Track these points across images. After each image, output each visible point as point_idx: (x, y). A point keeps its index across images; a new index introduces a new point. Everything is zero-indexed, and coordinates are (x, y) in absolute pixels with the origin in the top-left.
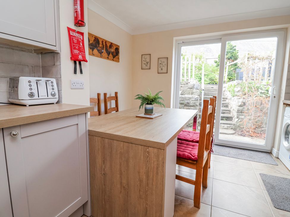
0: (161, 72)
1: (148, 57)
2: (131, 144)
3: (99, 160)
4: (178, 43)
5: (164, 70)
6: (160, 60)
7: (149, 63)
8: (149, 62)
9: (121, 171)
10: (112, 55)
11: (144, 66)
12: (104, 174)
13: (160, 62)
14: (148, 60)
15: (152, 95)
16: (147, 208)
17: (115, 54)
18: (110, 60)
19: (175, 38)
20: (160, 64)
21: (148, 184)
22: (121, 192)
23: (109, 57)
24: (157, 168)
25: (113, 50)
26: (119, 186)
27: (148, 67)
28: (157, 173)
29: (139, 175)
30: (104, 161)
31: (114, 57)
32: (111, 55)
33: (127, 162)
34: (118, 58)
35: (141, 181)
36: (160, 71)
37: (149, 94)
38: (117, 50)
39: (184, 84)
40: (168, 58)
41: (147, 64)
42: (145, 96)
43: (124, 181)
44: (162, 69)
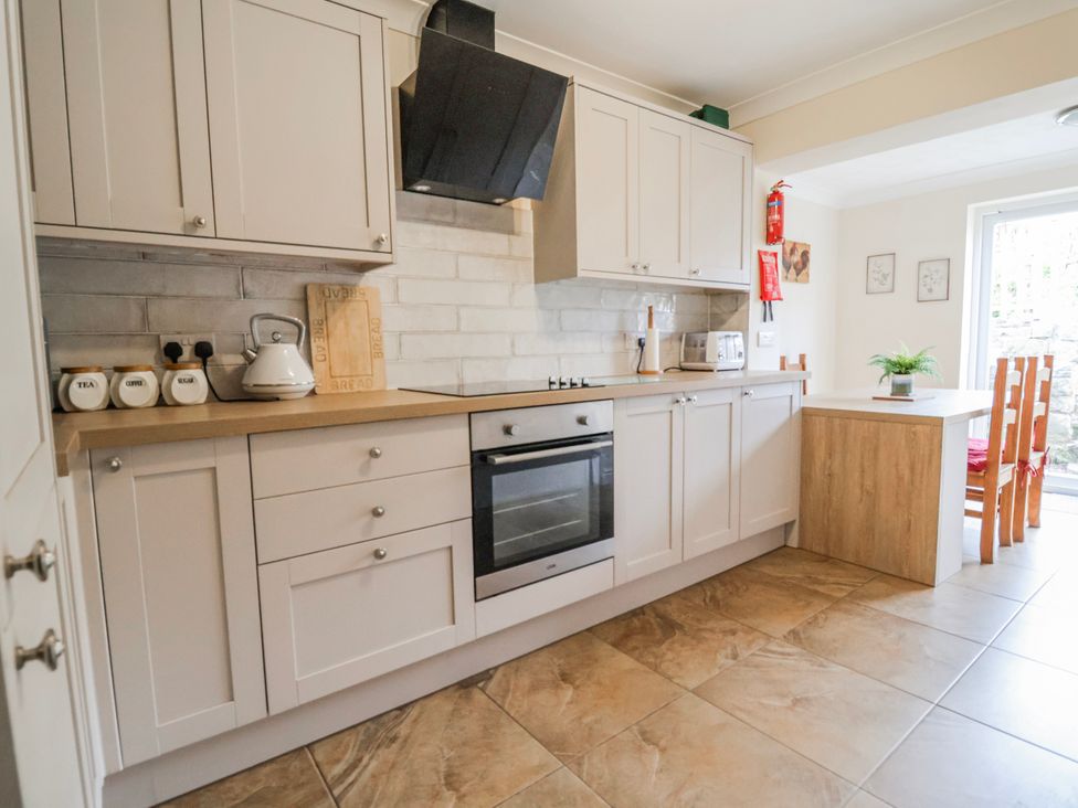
0: (929, 297)
1: (888, 260)
2: (882, 424)
3: (820, 453)
4: (984, 217)
5: (940, 292)
6: (924, 266)
7: (890, 279)
8: (891, 275)
9: (862, 466)
10: (795, 268)
11: (874, 286)
12: (829, 475)
13: (924, 272)
14: (887, 269)
15: (908, 357)
16: (910, 521)
17: (800, 266)
18: (791, 281)
19: (971, 207)
20: (926, 276)
21: (912, 482)
22: (861, 500)
23: (789, 276)
24: (930, 456)
25: (796, 258)
26: (858, 491)
27: (888, 286)
28: (930, 462)
29: (897, 469)
30: (830, 455)
31: (798, 275)
32: (792, 270)
33: (876, 450)
34: (808, 274)
35: (900, 478)
36: (924, 294)
37: (902, 354)
38: (805, 254)
39: (1015, 326)
40: (949, 260)
41: (885, 279)
42: (894, 359)
43: (868, 483)
44: (930, 290)
